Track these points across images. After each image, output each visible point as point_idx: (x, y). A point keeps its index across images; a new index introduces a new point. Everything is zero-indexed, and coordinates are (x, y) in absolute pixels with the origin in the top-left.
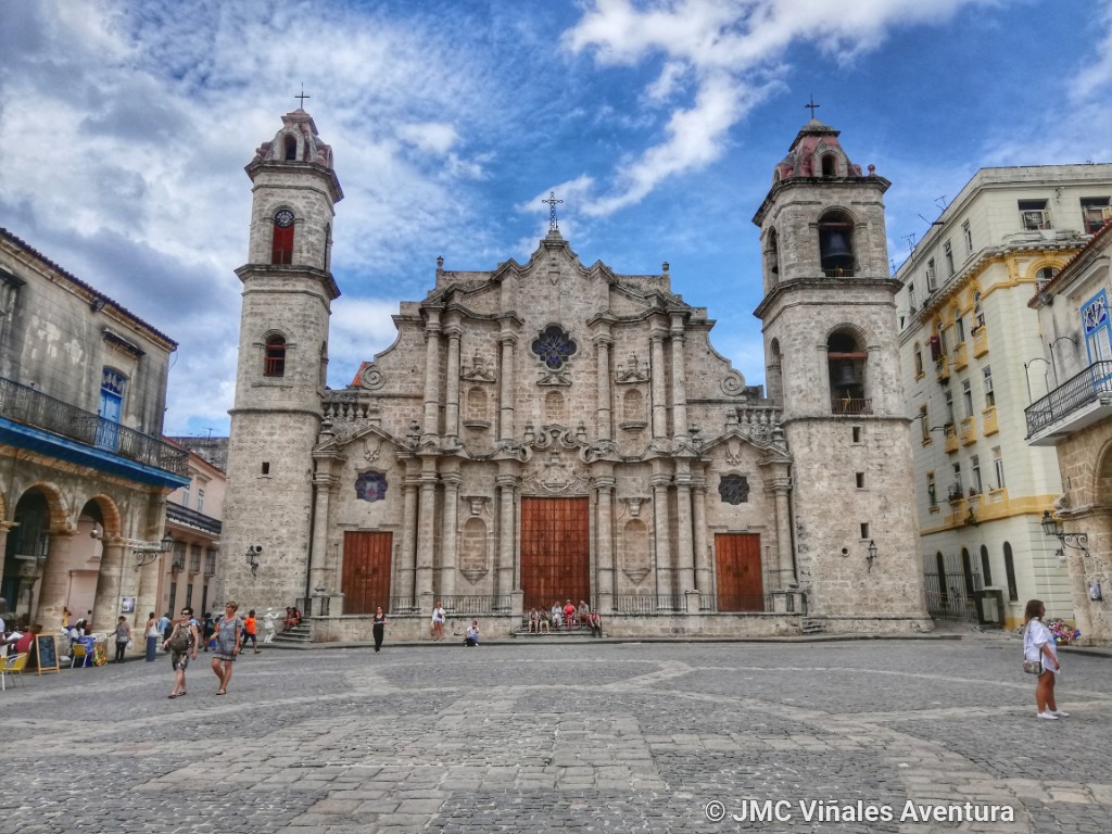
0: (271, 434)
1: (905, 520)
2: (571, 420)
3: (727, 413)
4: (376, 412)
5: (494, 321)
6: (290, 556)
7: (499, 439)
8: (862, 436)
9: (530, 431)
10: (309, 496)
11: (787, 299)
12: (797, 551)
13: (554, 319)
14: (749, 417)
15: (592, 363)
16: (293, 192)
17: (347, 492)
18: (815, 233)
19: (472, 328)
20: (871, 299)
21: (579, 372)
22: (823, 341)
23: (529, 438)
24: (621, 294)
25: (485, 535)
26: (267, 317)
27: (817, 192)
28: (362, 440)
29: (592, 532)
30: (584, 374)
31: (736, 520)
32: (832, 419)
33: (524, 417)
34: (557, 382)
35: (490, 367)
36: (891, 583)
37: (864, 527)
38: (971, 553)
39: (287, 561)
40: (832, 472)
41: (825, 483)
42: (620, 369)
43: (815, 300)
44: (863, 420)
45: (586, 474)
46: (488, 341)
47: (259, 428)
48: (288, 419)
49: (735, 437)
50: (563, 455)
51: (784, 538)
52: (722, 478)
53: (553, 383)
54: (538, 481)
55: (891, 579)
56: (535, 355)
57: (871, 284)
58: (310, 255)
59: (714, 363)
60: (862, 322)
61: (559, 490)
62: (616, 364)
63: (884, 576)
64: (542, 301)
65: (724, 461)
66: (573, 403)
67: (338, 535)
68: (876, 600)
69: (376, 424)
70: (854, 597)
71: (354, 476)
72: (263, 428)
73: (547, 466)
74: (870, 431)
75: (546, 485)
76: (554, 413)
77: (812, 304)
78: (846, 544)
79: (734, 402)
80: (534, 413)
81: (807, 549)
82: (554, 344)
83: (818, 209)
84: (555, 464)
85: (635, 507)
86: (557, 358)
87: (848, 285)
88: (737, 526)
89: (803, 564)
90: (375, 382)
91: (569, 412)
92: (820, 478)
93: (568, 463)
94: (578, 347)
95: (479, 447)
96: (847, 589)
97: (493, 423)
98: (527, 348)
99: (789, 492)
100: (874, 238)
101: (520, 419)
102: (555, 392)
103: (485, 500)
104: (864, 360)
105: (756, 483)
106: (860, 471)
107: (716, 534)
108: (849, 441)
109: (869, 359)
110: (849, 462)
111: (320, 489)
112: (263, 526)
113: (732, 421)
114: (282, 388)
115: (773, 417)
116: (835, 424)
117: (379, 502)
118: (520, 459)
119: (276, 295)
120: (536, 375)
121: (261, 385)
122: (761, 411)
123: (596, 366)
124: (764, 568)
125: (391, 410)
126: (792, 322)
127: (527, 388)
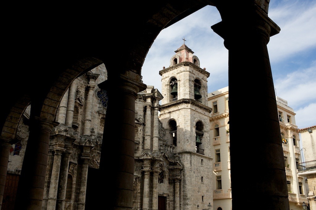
3: (160, 144)
8: (203, 163)
9: (93, 134)
18: (193, 85)
20: (206, 114)
22: (195, 124)
23: (93, 137)
25: (72, 184)
32: (197, 154)
40: (196, 175)
41: (194, 179)
43: (193, 108)
44: (204, 157)
51: (177, 200)
53: (104, 113)
54: (94, 160)
56: (98, 98)
57: (207, 109)
60: (204, 121)
73: (99, 153)
75: (97, 162)
78: (198, 204)
79: (162, 140)
83: (195, 77)
86: (105, 102)
87: (202, 107)
97: (80, 125)
98: (96, 94)
99: (180, 181)
102: (104, 118)
106: (202, 176)
108: (200, 164)
109: (204, 135)
110: (200, 172)
113: (162, 148)
116: (197, 157)
120: (97, 107)
126: (186, 114)
127: (93, 112)
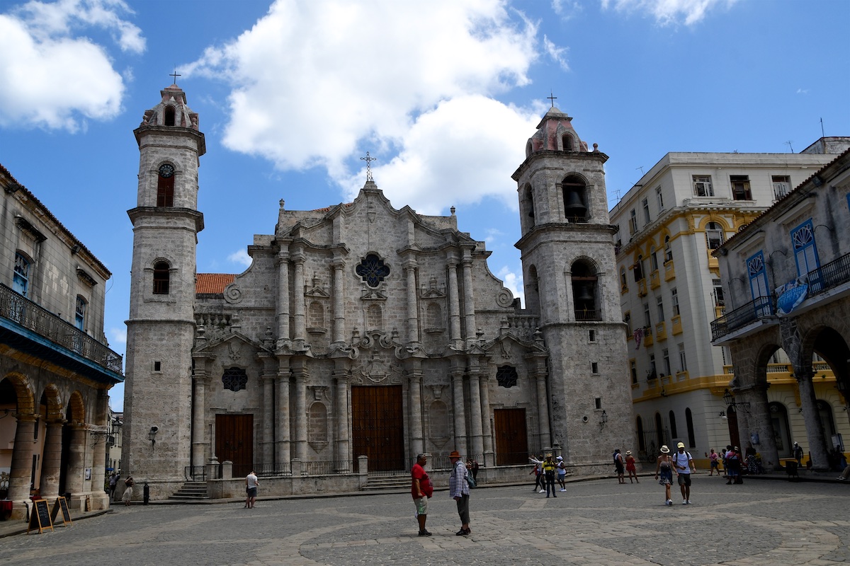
0: (162, 340)
1: (624, 395)
2: (388, 326)
3: (501, 320)
4: (237, 321)
5: (328, 251)
6: (180, 434)
7: (333, 342)
8: (596, 337)
9: (357, 335)
10: (190, 387)
11: (543, 237)
12: (552, 421)
13: (373, 249)
14: (516, 323)
15: (402, 282)
16: (173, 150)
17: (217, 384)
18: (560, 191)
19: (311, 256)
20: (599, 239)
21: (392, 290)
22: (568, 268)
23: (356, 341)
24: (423, 231)
25: (326, 415)
26: (155, 247)
27: (560, 161)
28: (228, 343)
29: (405, 411)
30: (396, 291)
31: (509, 399)
32: (576, 325)
33: (352, 325)
34: (376, 298)
35: (326, 286)
36: (615, 439)
37: (598, 401)
38: (662, 416)
39: (177, 438)
40: (576, 363)
41: (572, 371)
42: (424, 287)
43: (562, 239)
44: (596, 325)
45: (400, 368)
46: (323, 266)
47: (151, 335)
48: (174, 328)
49: (508, 338)
50: (382, 354)
51: (544, 411)
52: (498, 368)
53: (373, 298)
54: (364, 373)
55: (615, 436)
56: (358, 276)
57: (599, 228)
58: (186, 199)
59: (491, 283)
60: (594, 255)
61: (380, 380)
62: (421, 283)
63: (610, 434)
64: (363, 235)
65: (499, 356)
66: (389, 313)
67: (211, 418)
68: (606, 452)
69: (238, 330)
70: (592, 450)
71: (221, 371)
72: (155, 335)
73: (370, 362)
74: (601, 333)
75: (370, 376)
76: (374, 321)
77: (559, 241)
78: (586, 413)
79: (506, 312)
80: (358, 322)
81: (560, 418)
82: (372, 268)
83: (563, 174)
84: (376, 361)
85: (438, 392)
86: (375, 278)
87: (583, 229)
88: (509, 404)
89: (557, 429)
90: (235, 297)
91: (385, 320)
92: (569, 367)
93: (386, 359)
94: (391, 270)
95: (318, 348)
96: (587, 445)
97: (329, 329)
98: (353, 271)
99: (547, 377)
100: (599, 196)
101: (349, 326)
102: (375, 305)
103: (324, 388)
104: (595, 282)
105: (522, 372)
106: (594, 361)
107: (495, 410)
108: (586, 341)
109: (599, 281)
110: (587, 355)
111: (198, 382)
112: (158, 412)
113: (506, 326)
114: (168, 304)
115: (533, 323)
116: (578, 328)
117: (242, 392)
118: (351, 357)
119: (162, 231)
120: (359, 291)
121: (151, 301)
122: (524, 318)
123: (406, 284)
124: (529, 433)
125: (249, 319)
126: (546, 254)
127: (353, 301)
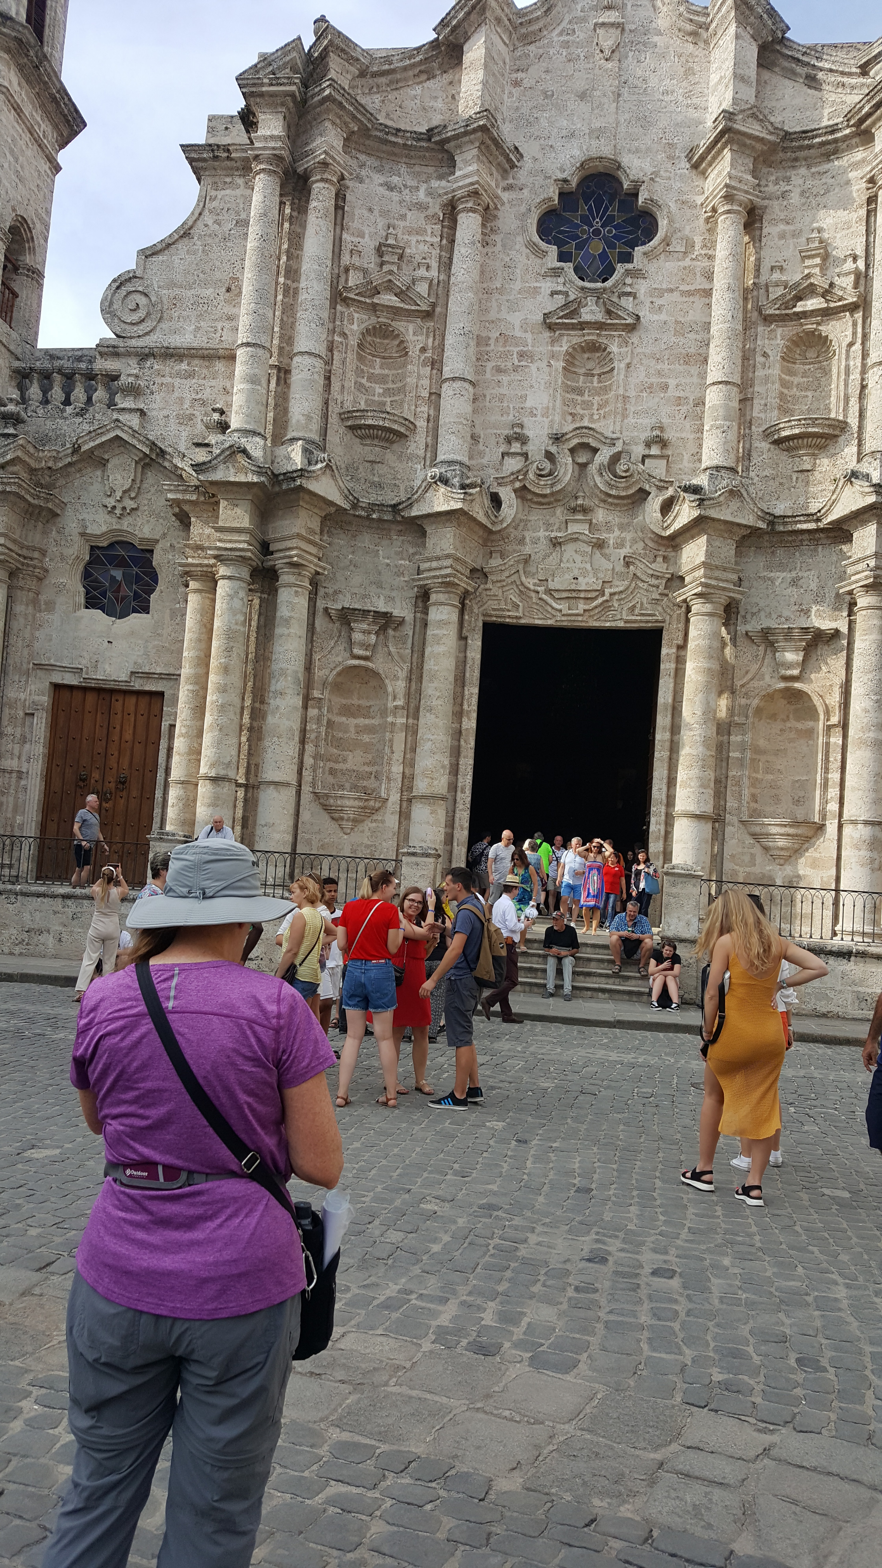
2: (631, 420)
4: (134, 391)
5: (436, 148)
7: (431, 461)
9: (516, 447)
13: (602, 150)
15: (699, 267)
17: (60, 589)
19: (379, 170)
21: (661, 293)
24: (790, 75)
25: (385, 712)
28: (95, 457)
30: (674, 297)
33: (504, 412)
34: (599, 318)
35: (422, 272)
42: (776, 276)
45: (659, 566)
46: (421, 206)
50: (600, 514)
53: (587, 317)
54: (529, 580)
56: (543, 245)
61: (582, 606)
62: (766, 266)
64: (573, 105)
66: (639, 376)
67: (36, 695)
69: (132, 420)
71: (77, 550)
73: (556, 543)
75: (549, 592)
76: (587, 405)
80: (529, 404)
82: (596, 219)
84: (577, 538)
85: (792, 655)
86: (603, 256)
90: (135, 317)
91: (625, 398)
93: (612, 537)
94: (663, 224)
95: (376, 483)
101: (495, 417)
102: (592, 345)
103: (387, 622)
118: (481, 517)
123: (709, 274)
125: (171, 389)
127: (518, 333)
